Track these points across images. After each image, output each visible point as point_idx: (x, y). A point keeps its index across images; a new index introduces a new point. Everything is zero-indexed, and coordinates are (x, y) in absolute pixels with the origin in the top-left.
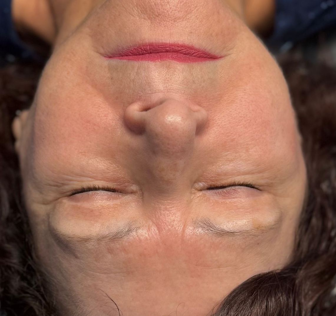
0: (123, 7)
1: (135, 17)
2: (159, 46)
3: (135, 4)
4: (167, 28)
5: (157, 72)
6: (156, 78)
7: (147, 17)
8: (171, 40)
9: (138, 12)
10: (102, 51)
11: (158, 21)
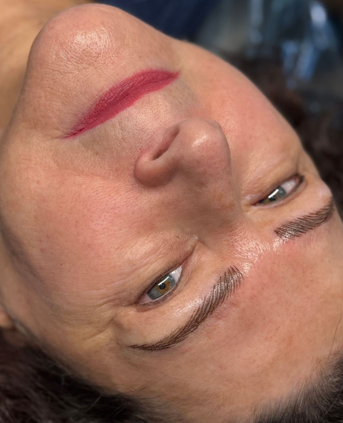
0: (54, 71)
1: (73, 73)
2: (121, 85)
3: (66, 59)
4: (115, 64)
5: (142, 113)
6: (145, 120)
7: (86, 64)
8: (129, 73)
9: (73, 64)
10: (58, 133)
11: (101, 62)
